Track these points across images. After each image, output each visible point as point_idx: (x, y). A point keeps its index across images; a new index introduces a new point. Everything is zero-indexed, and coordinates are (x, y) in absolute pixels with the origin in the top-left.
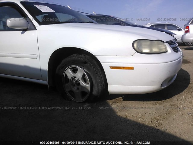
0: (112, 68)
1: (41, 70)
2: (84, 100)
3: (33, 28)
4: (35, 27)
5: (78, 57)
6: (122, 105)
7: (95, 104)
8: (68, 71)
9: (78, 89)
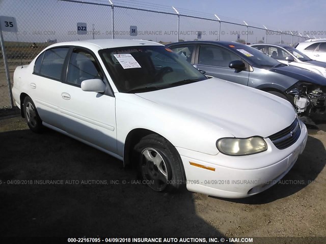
0: (191, 164)
1: (117, 142)
2: (160, 190)
3: (111, 93)
4: (113, 93)
5: (158, 141)
6: (205, 204)
7: (173, 197)
8: (147, 153)
9: (155, 175)
